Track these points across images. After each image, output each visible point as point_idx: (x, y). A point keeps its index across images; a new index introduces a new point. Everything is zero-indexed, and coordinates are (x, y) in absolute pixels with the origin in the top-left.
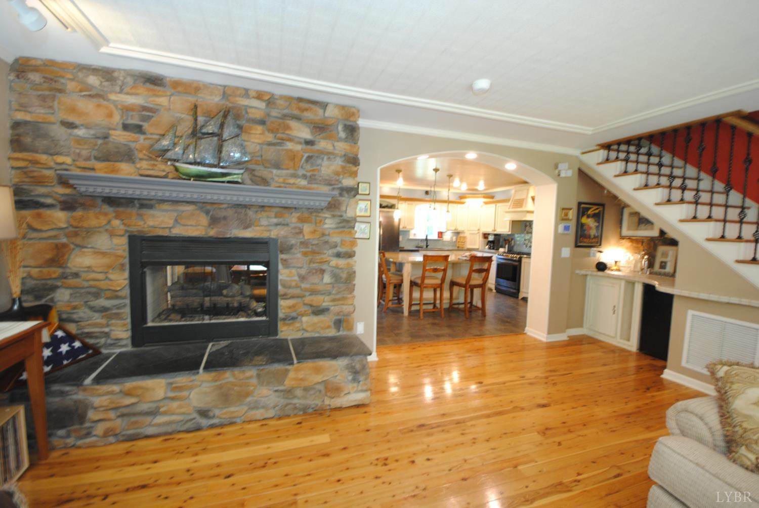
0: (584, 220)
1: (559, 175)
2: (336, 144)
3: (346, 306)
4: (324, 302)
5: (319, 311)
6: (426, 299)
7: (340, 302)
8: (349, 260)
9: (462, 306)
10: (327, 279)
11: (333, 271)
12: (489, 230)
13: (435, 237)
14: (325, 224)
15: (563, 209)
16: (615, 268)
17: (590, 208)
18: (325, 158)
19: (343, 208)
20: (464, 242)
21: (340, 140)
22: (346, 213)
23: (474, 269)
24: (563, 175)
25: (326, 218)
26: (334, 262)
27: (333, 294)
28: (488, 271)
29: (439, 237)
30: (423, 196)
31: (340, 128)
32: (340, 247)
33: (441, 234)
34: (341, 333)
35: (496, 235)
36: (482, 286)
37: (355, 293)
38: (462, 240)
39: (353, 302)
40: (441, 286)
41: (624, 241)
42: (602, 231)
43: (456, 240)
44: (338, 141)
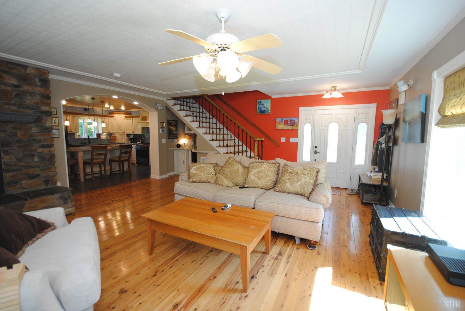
0: (171, 127)
1: (158, 108)
2: (35, 88)
3: (51, 173)
4: (35, 171)
5: (32, 177)
6: (95, 172)
7: (47, 171)
8: (50, 149)
9: (118, 172)
10: (36, 159)
11: (40, 155)
12: (130, 132)
13: (95, 136)
14: (31, 130)
15: (161, 123)
16: (184, 146)
17: (173, 122)
18: (28, 95)
19: (44, 122)
20: (115, 140)
21: (37, 86)
22: (45, 124)
23: (123, 151)
24: (159, 109)
25: (32, 127)
26: (40, 150)
27: (42, 167)
28: (130, 152)
29: (97, 137)
30: (83, 112)
31: (37, 80)
32: (43, 142)
33: (99, 135)
34: (49, 187)
35: (134, 135)
36: (128, 160)
37: (56, 165)
38: (114, 138)
39: (55, 170)
40: (104, 163)
41: (186, 136)
42: (178, 131)
43: (110, 138)
44: (36, 87)
